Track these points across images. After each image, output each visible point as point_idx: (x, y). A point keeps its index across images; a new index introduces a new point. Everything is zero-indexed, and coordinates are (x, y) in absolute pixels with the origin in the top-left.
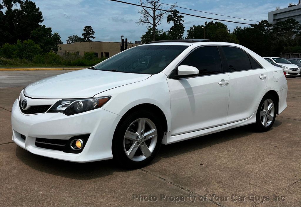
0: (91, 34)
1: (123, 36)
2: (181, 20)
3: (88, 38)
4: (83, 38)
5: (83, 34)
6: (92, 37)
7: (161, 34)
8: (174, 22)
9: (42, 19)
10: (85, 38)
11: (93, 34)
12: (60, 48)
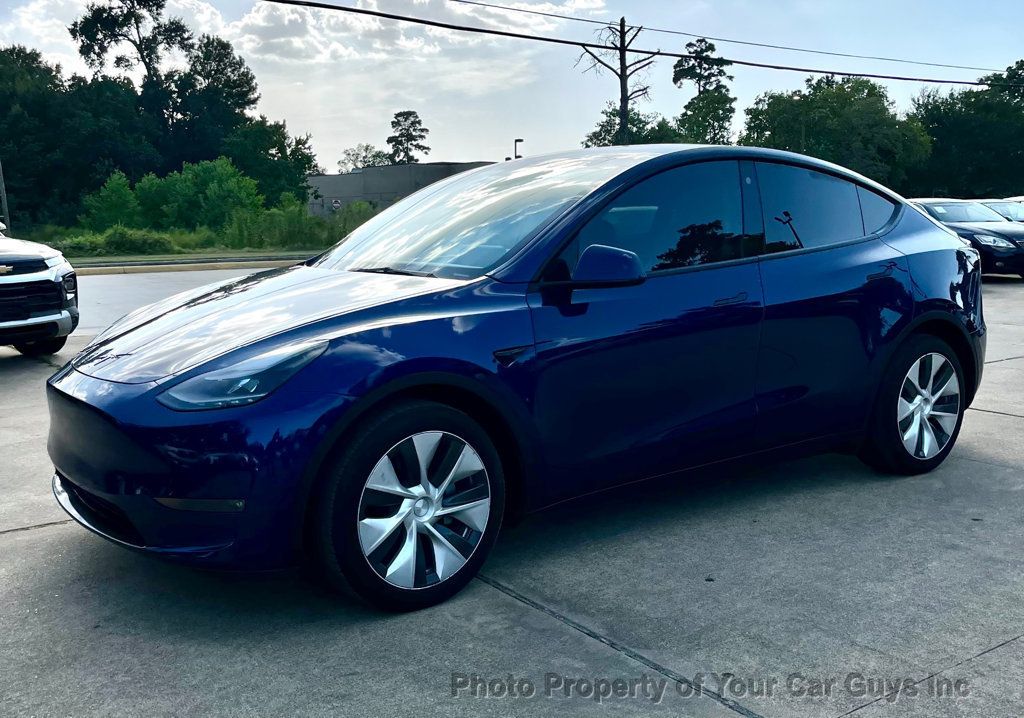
0: (413, 138)
1: (521, 141)
2: (721, 73)
3: (407, 151)
4: (391, 152)
5: (390, 140)
6: (418, 147)
7: (649, 127)
8: (698, 82)
9: (256, 95)
10: (396, 152)
11: (422, 137)
12: (316, 191)
